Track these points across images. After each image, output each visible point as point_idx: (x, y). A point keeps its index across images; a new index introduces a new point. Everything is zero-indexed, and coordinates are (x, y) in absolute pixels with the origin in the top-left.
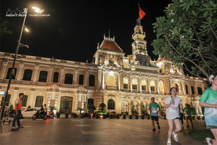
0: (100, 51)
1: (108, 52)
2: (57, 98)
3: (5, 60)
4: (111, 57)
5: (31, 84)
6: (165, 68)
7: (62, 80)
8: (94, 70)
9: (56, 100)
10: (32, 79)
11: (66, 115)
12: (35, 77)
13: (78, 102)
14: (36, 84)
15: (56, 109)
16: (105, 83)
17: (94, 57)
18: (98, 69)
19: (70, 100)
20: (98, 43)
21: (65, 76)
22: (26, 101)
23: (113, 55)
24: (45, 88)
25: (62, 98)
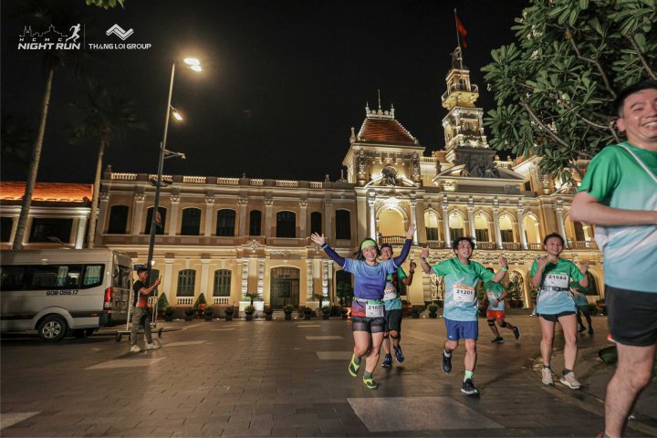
0: (357, 148)
1: (380, 149)
2: (261, 272)
3: (138, 191)
4: (388, 160)
5: (202, 243)
6: (541, 179)
7: (270, 228)
8: (347, 197)
9: (261, 277)
10: (201, 232)
11: (286, 313)
12: (208, 227)
13: (314, 280)
14: (213, 243)
15: (262, 300)
16: (377, 229)
17: (344, 164)
18: (356, 195)
19: (293, 276)
20: (353, 129)
21: (277, 218)
22: (193, 283)
23: (392, 155)
24: (233, 250)
25: (273, 271)
